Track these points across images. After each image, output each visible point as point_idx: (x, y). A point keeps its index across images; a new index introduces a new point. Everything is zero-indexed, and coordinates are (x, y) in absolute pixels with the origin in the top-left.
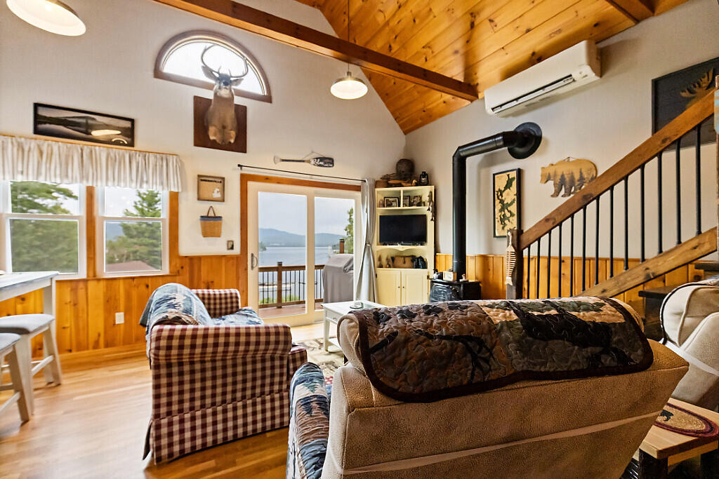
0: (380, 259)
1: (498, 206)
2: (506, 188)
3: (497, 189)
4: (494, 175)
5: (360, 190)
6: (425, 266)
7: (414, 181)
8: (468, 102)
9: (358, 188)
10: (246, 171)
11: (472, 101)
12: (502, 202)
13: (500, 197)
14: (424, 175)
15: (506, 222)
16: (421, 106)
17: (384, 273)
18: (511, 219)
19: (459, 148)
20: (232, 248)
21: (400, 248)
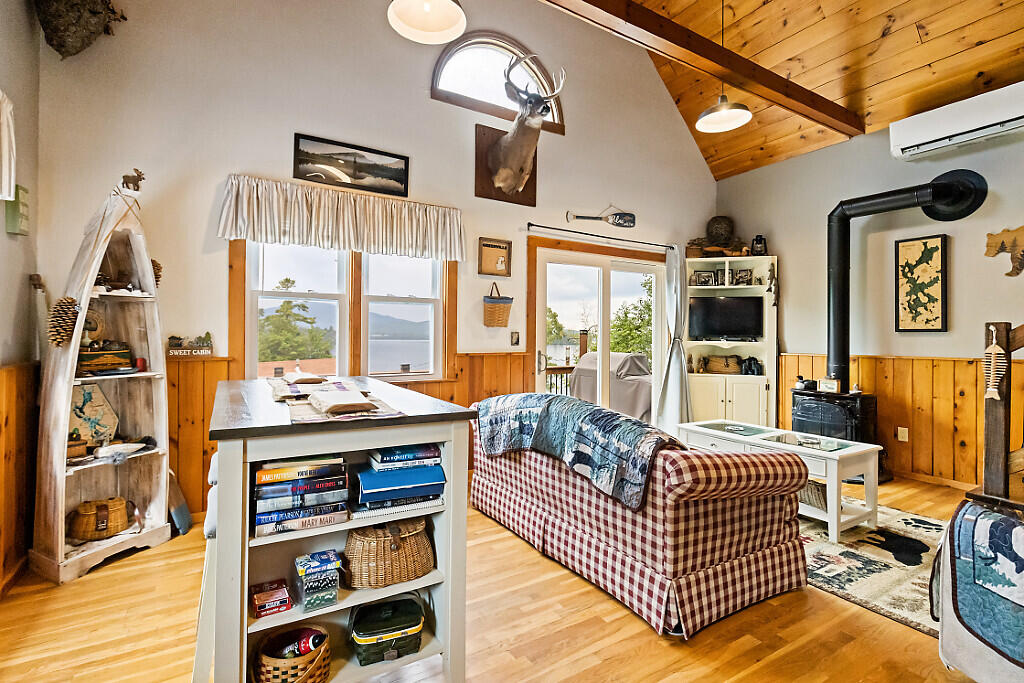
0: (690, 361)
1: (905, 287)
2: (919, 262)
3: (902, 262)
4: (897, 243)
5: (664, 261)
6: (760, 371)
7: (745, 249)
8: (842, 138)
9: (662, 258)
10: (535, 232)
11: (851, 136)
12: (912, 281)
13: (909, 275)
14: (760, 239)
15: (921, 309)
16: (758, 141)
17: (698, 380)
18: (930, 306)
19: (842, 203)
20: (517, 343)
21: (724, 344)
